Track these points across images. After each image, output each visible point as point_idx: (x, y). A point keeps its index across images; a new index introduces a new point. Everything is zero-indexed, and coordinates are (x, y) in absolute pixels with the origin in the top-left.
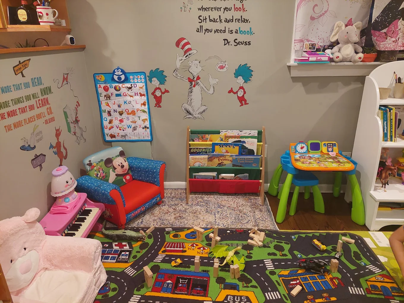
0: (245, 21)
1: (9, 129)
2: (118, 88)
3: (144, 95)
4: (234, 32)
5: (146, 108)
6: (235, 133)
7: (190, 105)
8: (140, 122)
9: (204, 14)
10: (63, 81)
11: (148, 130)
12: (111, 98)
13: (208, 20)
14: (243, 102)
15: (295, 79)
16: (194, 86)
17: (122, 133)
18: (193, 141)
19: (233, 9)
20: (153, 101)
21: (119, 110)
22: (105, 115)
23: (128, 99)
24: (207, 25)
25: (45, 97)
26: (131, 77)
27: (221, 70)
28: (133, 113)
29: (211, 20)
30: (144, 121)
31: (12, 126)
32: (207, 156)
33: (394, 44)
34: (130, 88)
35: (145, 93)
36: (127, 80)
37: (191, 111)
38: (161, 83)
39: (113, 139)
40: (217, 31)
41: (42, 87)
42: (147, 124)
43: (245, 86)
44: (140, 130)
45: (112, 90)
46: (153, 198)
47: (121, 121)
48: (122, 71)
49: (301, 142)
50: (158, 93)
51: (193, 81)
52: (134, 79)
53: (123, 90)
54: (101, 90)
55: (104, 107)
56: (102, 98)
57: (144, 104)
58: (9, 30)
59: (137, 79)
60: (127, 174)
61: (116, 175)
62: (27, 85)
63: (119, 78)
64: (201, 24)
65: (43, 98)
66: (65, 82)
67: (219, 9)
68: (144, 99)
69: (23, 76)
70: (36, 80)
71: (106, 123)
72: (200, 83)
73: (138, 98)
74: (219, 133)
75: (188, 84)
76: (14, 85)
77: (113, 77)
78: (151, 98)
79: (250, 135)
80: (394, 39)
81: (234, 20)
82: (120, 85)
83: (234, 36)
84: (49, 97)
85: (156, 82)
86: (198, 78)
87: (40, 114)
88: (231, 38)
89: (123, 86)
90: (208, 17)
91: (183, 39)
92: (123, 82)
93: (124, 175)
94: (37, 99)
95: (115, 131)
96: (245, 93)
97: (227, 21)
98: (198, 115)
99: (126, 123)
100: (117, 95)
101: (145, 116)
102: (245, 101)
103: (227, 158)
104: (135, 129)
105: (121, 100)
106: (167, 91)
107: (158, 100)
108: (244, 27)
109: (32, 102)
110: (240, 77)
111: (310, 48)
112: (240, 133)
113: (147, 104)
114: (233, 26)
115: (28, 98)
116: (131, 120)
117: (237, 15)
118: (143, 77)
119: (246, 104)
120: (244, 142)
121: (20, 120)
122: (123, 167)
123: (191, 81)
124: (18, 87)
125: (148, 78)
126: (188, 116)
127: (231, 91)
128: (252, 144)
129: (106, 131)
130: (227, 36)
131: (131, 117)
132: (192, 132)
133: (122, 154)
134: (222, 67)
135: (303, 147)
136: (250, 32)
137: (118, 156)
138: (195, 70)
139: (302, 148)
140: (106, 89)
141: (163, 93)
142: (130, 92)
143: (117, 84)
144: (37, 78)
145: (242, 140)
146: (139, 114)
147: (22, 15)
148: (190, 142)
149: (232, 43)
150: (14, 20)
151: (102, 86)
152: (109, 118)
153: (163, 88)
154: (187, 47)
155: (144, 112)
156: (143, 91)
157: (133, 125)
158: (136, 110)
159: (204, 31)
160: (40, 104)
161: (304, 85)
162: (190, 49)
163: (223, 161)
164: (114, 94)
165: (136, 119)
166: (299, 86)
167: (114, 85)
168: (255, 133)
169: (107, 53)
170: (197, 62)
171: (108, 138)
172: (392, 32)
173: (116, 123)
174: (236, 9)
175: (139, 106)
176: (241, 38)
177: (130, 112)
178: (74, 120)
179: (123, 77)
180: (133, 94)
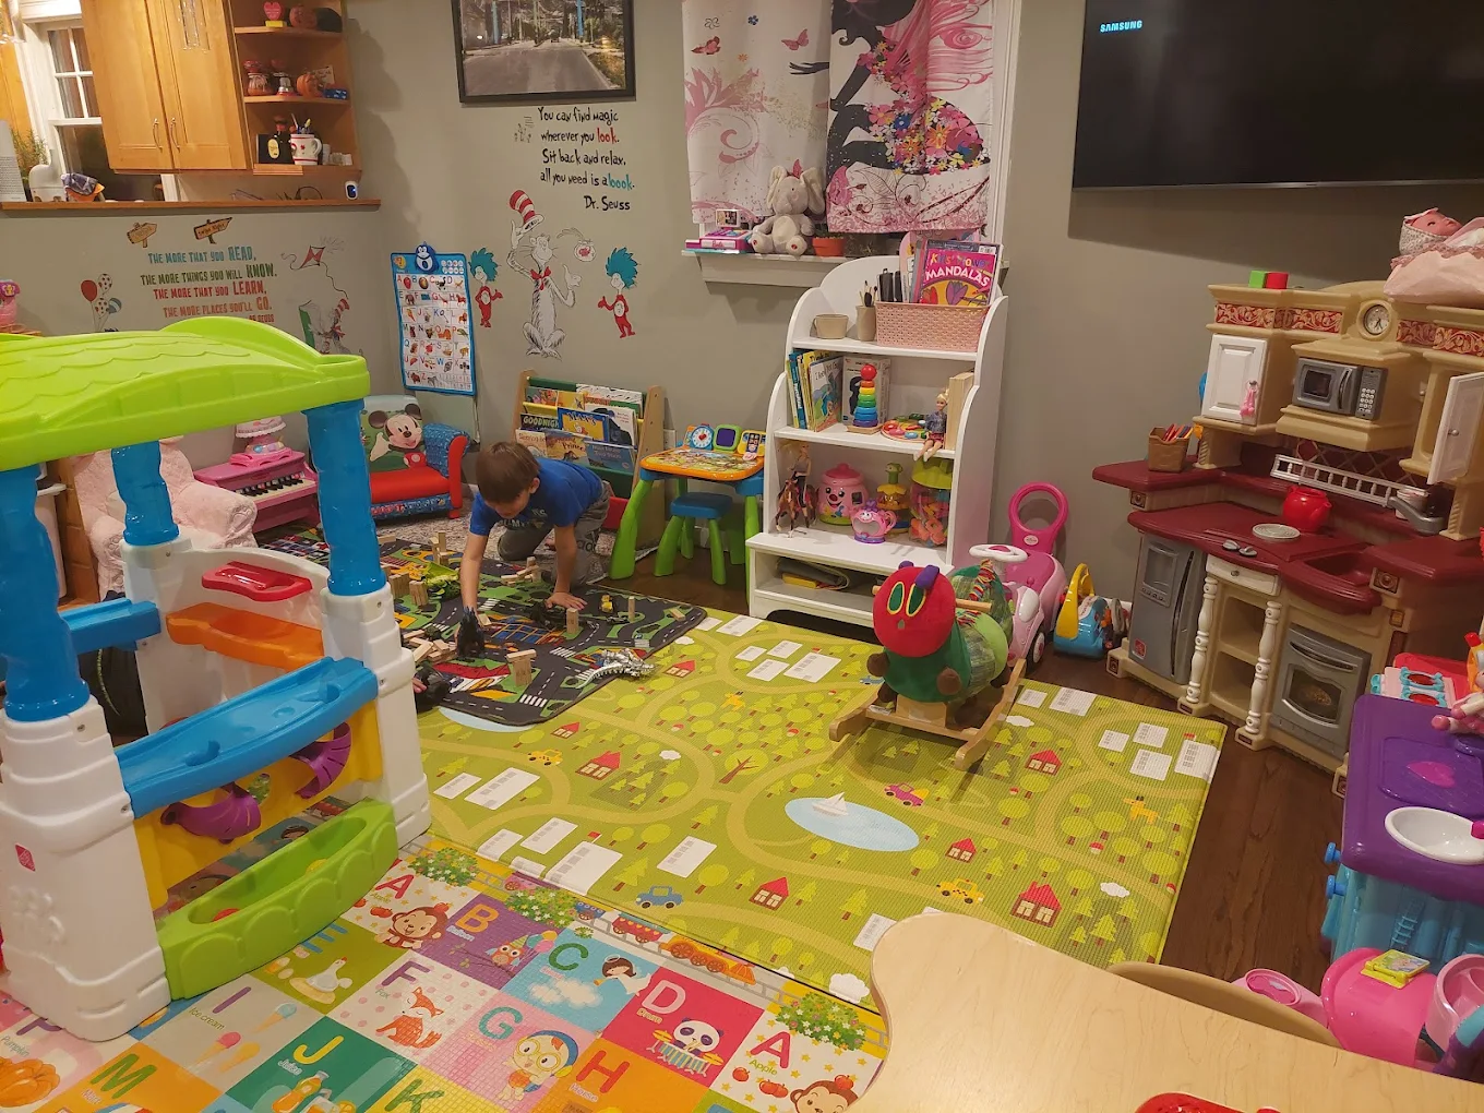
0: (618, 161)
1: (171, 314)
2: (424, 283)
3: (463, 300)
4: (600, 182)
5: (465, 326)
6: (602, 392)
7: (536, 325)
8: (456, 354)
9: (552, 146)
10: (308, 259)
11: (469, 372)
12: (416, 302)
13: (558, 156)
14: (626, 329)
15: (714, 287)
16: (542, 288)
17: (429, 373)
18: (532, 401)
19: (596, 136)
20: (478, 314)
21: (426, 326)
22: (407, 334)
23: (441, 305)
24: (557, 167)
25: (256, 279)
26: (443, 263)
27: (584, 258)
28: (447, 334)
29: (562, 159)
30: (463, 351)
31: (178, 310)
32: (543, 435)
33: (843, 219)
34: (442, 284)
35: (465, 296)
36: (436, 269)
37: (540, 341)
38: (491, 277)
39: (417, 384)
40: (572, 180)
41: (251, 263)
42: (468, 357)
43: (627, 294)
44: (456, 370)
45: (416, 286)
46: (428, 497)
47: (429, 349)
48: (431, 251)
49: (704, 426)
50: (486, 299)
51: (540, 277)
52: (447, 267)
53: (433, 288)
54: (400, 285)
55: (406, 320)
56: (403, 301)
57: (463, 318)
58: (256, 172)
59: (453, 267)
60: (416, 450)
61: (390, 446)
62: (217, 257)
63: (425, 264)
64: (547, 166)
65: (250, 280)
66: (313, 261)
67: (572, 136)
68: (464, 306)
69: (212, 241)
70: (239, 251)
71: (407, 350)
72: (551, 282)
73: (454, 304)
74: (574, 389)
75: (532, 282)
76: (191, 254)
77: (416, 263)
78: (475, 304)
79: (628, 401)
80: (841, 208)
81: (600, 159)
82: (428, 277)
83: (601, 190)
84: (267, 281)
85: (481, 275)
86: (548, 273)
87: (241, 304)
88: (597, 193)
89: (433, 280)
90: (557, 153)
91: (518, 194)
92: (430, 272)
93: (408, 452)
94: (237, 281)
95: (419, 368)
96: (626, 310)
97: (588, 161)
98: (550, 349)
99: (437, 353)
100: (425, 297)
101: (465, 343)
102: (629, 327)
103: (578, 442)
104: (448, 367)
105: (428, 306)
106: (499, 295)
107: (486, 310)
108: (618, 172)
109: (226, 282)
110: (616, 275)
111: (726, 221)
112: (611, 394)
113: (468, 318)
114: (599, 170)
115: (217, 275)
116: (443, 349)
117: (603, 148)
118: (461, 263)
119: (630, 333)
120: (612, 414)
121: (196, 305)
122: (407, 434)
123: (536, 276)
124: (199, 257)
125: (469, 267)
126: (534, 350)
127: (602, 304)
128: (625, 419)
129: (407, 366)
130: (589, 189)
131: (444, 341)
132: (532, 383)
133: (411, 410)
134: (585, 253)
135: (705, 436)
136: (627, 184)
137: (402, 412)
138: (543, 256)
139: (702, 437)
140: (408, 284)
141: (492, 298)
142: (441, 293)
143: (423, 276)
144: (243, 248)
145: (609, 408)
146: (456, 336)
147: (273, 147)
148: (525, 403)
149: (599, 203)
150: (264, 157)
151: (403, 276)
152: (412, 341)
153: (493, 286)
154: (528, 208)
155: (464, 333)
156: (462, 292)
157: (446, 359)
158: (450, 330)
159: (552, 179)
160: (241, 289)
161: (732, 301)
162: (531, 214)
163: (574, 450)
164: (419, 294)
165: (452, 346)
166: (721, 301)
167: (418, 276)
168: (635, 397)
169: (410, 216)
170: (544, 239)
171: (410, 382)
172: (836, 192)
173: (421, 351)
174: (603, 138)
175: (455, 323)
176: (615, 195)
177: (442, 332)
178: (328, 330)
179: (430, 262)
180: (446, 297)
